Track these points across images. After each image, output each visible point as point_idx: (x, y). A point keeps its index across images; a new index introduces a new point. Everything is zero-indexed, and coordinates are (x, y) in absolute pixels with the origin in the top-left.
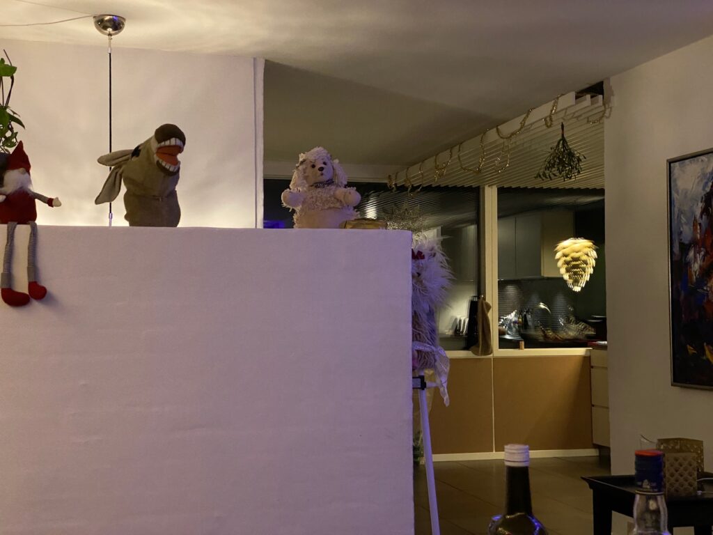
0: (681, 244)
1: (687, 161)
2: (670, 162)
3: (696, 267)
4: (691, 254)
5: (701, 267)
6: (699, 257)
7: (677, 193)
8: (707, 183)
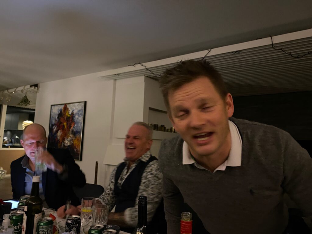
0: (52, 124)
2: (52, 105)
4: (54, 127)
7: (52, 113)
8: (59, 111)
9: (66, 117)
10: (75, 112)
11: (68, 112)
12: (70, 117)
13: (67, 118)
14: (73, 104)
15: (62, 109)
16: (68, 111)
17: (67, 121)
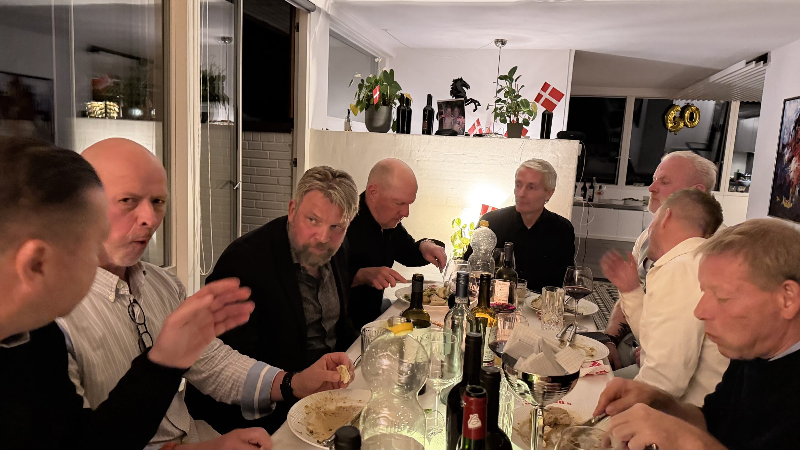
0: (783, 144)
1: (792, 101)
2: (785, 101)
3: (786, 157)
4: (786, 150)
5: (788, 157)
6: (788, 152)
7: (786, 117)
8: (797, 114)
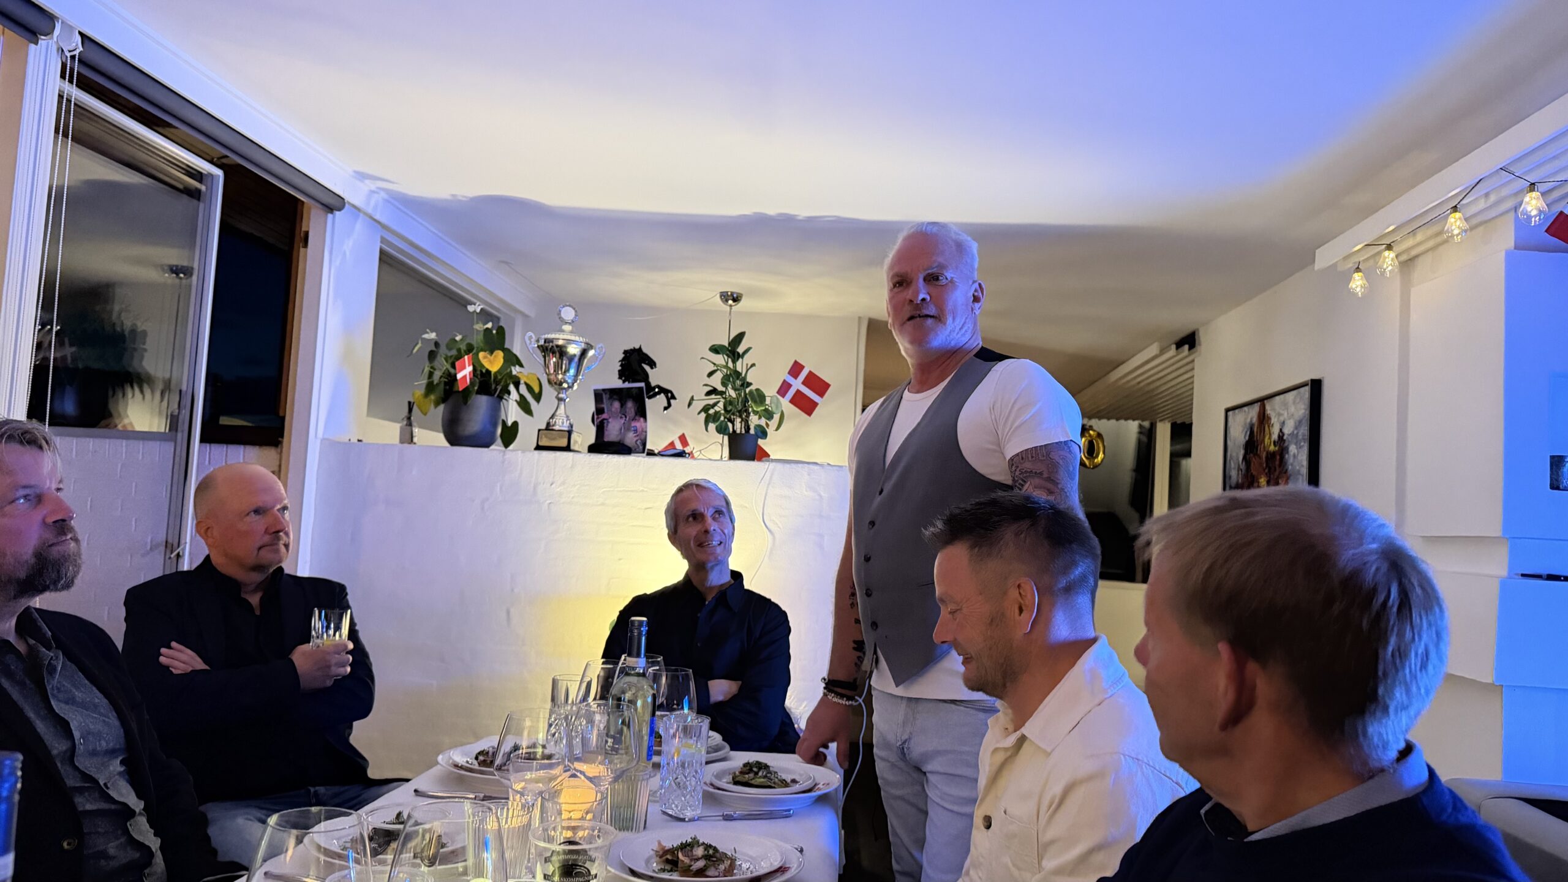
1: (1237, 411)
2: (1227, 410)
8: (1246, 432)
9: (1264, 455)
10: (1287, 431)
11: (1270, 434)
12: (1274, 452)
13: (1267, 458)
14: (1282, 396)
15: (1255, 420)
16: (1269, 426)
17: (1267, 471)
